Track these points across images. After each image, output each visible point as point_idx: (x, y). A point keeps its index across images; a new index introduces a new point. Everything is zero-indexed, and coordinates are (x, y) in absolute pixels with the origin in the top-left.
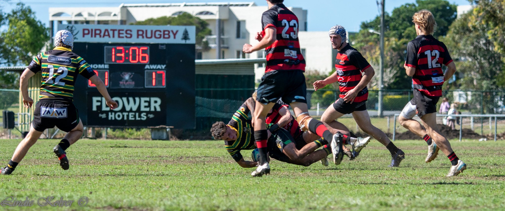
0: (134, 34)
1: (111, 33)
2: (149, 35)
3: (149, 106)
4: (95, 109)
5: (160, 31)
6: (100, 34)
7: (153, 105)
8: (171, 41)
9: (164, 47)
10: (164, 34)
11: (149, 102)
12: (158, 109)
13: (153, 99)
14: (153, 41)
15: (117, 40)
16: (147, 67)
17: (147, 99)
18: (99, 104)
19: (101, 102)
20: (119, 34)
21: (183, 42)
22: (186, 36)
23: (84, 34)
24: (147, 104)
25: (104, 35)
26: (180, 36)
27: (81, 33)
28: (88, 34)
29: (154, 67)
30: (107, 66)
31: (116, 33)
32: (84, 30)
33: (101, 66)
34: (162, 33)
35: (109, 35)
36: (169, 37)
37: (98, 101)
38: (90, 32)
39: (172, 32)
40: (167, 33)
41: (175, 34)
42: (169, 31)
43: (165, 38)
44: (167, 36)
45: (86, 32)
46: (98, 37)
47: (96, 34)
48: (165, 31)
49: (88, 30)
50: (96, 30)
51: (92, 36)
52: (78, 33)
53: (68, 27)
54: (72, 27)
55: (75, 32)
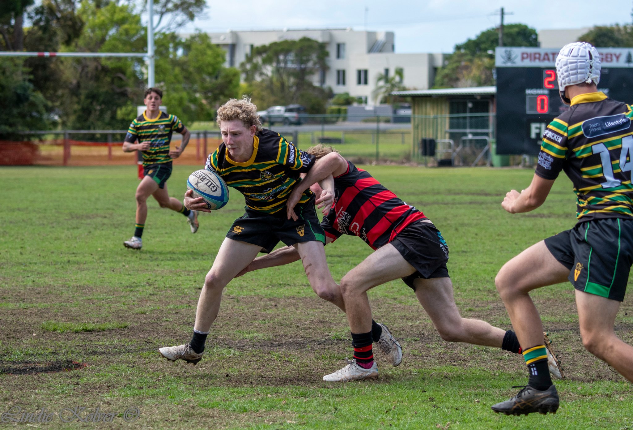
1: (551, 57)
4: (533, 136)
6: (539, 59)
8: (614, 64)
10: (607, 57)
18: (537, 131)
19: (540, 128)
21: (626, 65)
22: (629, 59)
23: (523, 58)
25: (544, 59)
26: (623, 58)
27: (519, 58)
28: (527, 57)
30: (546, 92)
32: (523, 54)
33: (540, 92)
34: (604, 57)
35: (549, 60)
36: (612, 60)
37: (537, 128)
38: (529, 56)
39: (615, 55)
40: (609, 56)
41: (618, 57)
42: (611, 55)
43: (607, 61)
44: (609, 60)
45: (525, 56)
46: (537, 61)
47: (535, 58)
48: (607, 54)
49: (527, 54)
50: (535, 54)
51: (531, 60)
52: (516, 57)
53: (506, 51)
54: (510, 51)
55: (513, 56)
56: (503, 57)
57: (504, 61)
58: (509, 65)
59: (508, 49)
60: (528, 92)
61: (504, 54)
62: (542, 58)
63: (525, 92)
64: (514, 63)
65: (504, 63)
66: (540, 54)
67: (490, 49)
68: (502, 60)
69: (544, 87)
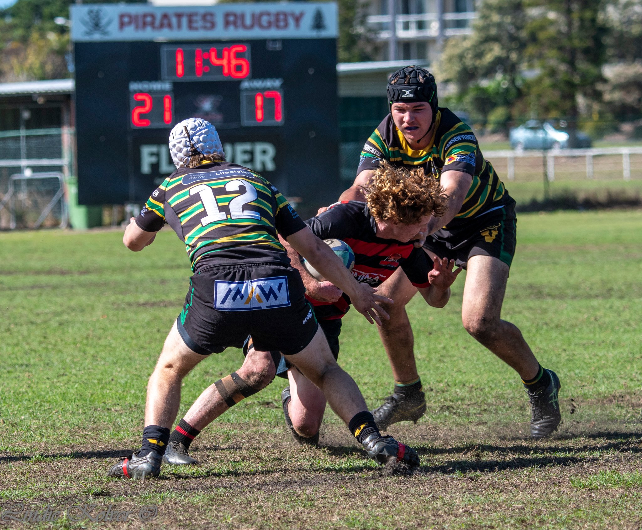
0: (220, 20)
1: (174, 21)
2: (248, 21)
3: (252, 160)
4: (146, 169)
5: (268, 14)
6: (152, 24)
7: (259, 158)
8: (291, 32)
9: (278, 46)
10: (277, 20)
11: (251, 153)
12: (270, 166)
13: (259, 147)
14: (257, 33)
15: (185, 34)
16: (246, 84)
17: (247, 147)
18: (154, 159)
19: (158, 155)
20: (190, 22)
21: (313, 34)
22: (319, 23)
23: (122, 25)
24: (246, 157)
25: (162, 26)
26: (307, 21)
27: (115, 24)
28: (130, 23)
29: (258, 84)
30: (167, 86)
31: (184, 21)
32: (122, 16)
33: (156, 86)
34: (272, 19)
35: (170, 26)
36: (286, 26)
37: (152, 154)
38: (133, 20)
39: (293, 15)
40: (282, 17)
41: (298, 19)
42: (285, 15)
43: (278, 27)
44: (282, 24)
45: (126, 20)
46: (149, 29)
47: (145, 24)
48: (278, 14)
49: (129, 16)
50: (145, 16)
51: (137, 27)
52: (109, 23)
53: (91, 12)
54: (98, 12)
55: (104, 21)
56: (84, 23)
57: (88, 30)
58: (97, 37)
59: (95, 7)
60: (134, 86)
61: (87, 18)
62: (157, 23)
63: (127, 87)
64: (105, 33)
65: (88, 33)
66: (153, 16)
67: (58, 16)
68: (83, 29)
69: (162, 78)
